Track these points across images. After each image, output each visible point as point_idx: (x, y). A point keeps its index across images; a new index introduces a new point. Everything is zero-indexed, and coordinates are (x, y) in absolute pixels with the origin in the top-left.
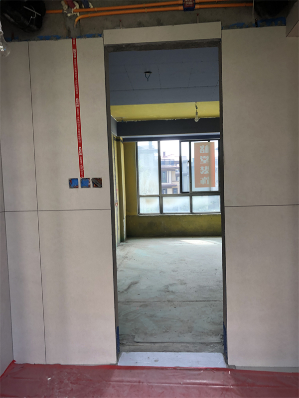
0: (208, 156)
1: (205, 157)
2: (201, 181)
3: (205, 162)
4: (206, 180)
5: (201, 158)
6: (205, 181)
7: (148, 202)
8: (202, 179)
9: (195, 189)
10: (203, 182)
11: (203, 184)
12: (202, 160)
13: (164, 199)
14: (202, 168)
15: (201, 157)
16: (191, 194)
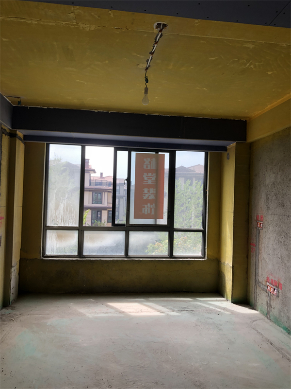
0: (154, 174)
1: (150, 174)
2: (143, 209)
3: (150, 182)
4: (151, 209)
5: (144, 176)
6: (149, 209)
7: (59, 237)
8: (144, 207)
9: (133, 221)
10: (146, 210)
11: (146, 213)
12: (146, 178)
13: (87, 234)
14: (146, 190)
15: (145, 174)
16: (127, 228)
